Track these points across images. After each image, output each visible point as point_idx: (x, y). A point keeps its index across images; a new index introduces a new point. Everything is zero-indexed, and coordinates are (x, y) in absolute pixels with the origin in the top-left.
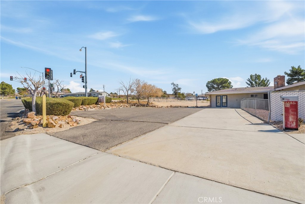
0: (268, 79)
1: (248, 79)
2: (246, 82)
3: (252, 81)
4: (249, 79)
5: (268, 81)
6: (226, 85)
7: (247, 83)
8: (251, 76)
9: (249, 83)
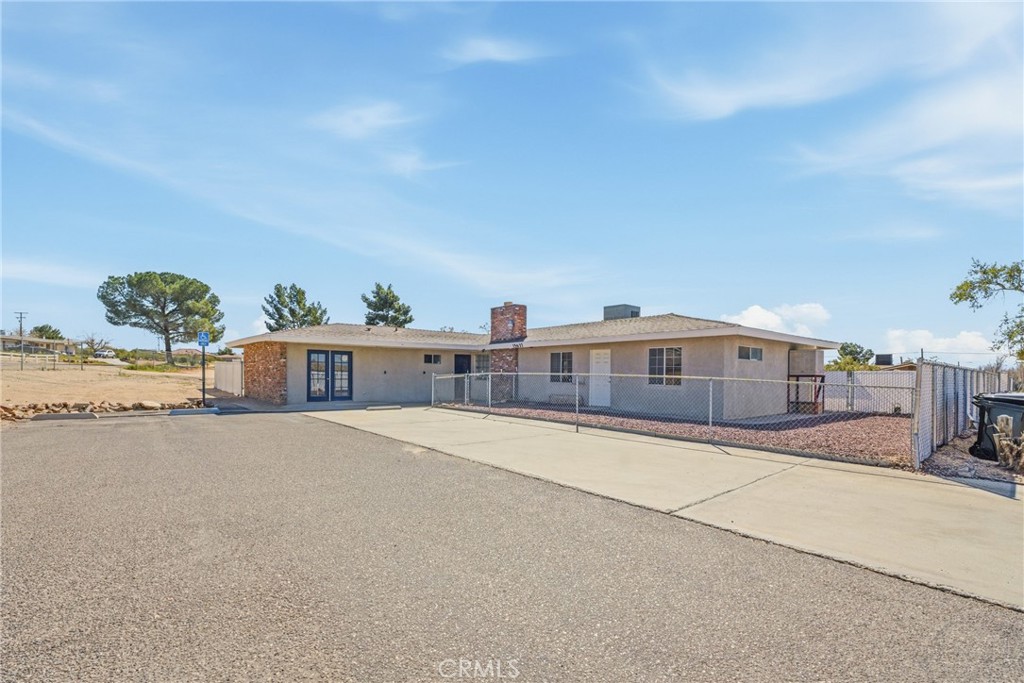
0: (323, 308)
1: (268, 298)
2: (264, 308)
3: (279, 306)
4: (271, 297)
5: (325, 312)
6: (200, 305)
7: (267, 312)
8: (279, 290)
9: (271, 310)
